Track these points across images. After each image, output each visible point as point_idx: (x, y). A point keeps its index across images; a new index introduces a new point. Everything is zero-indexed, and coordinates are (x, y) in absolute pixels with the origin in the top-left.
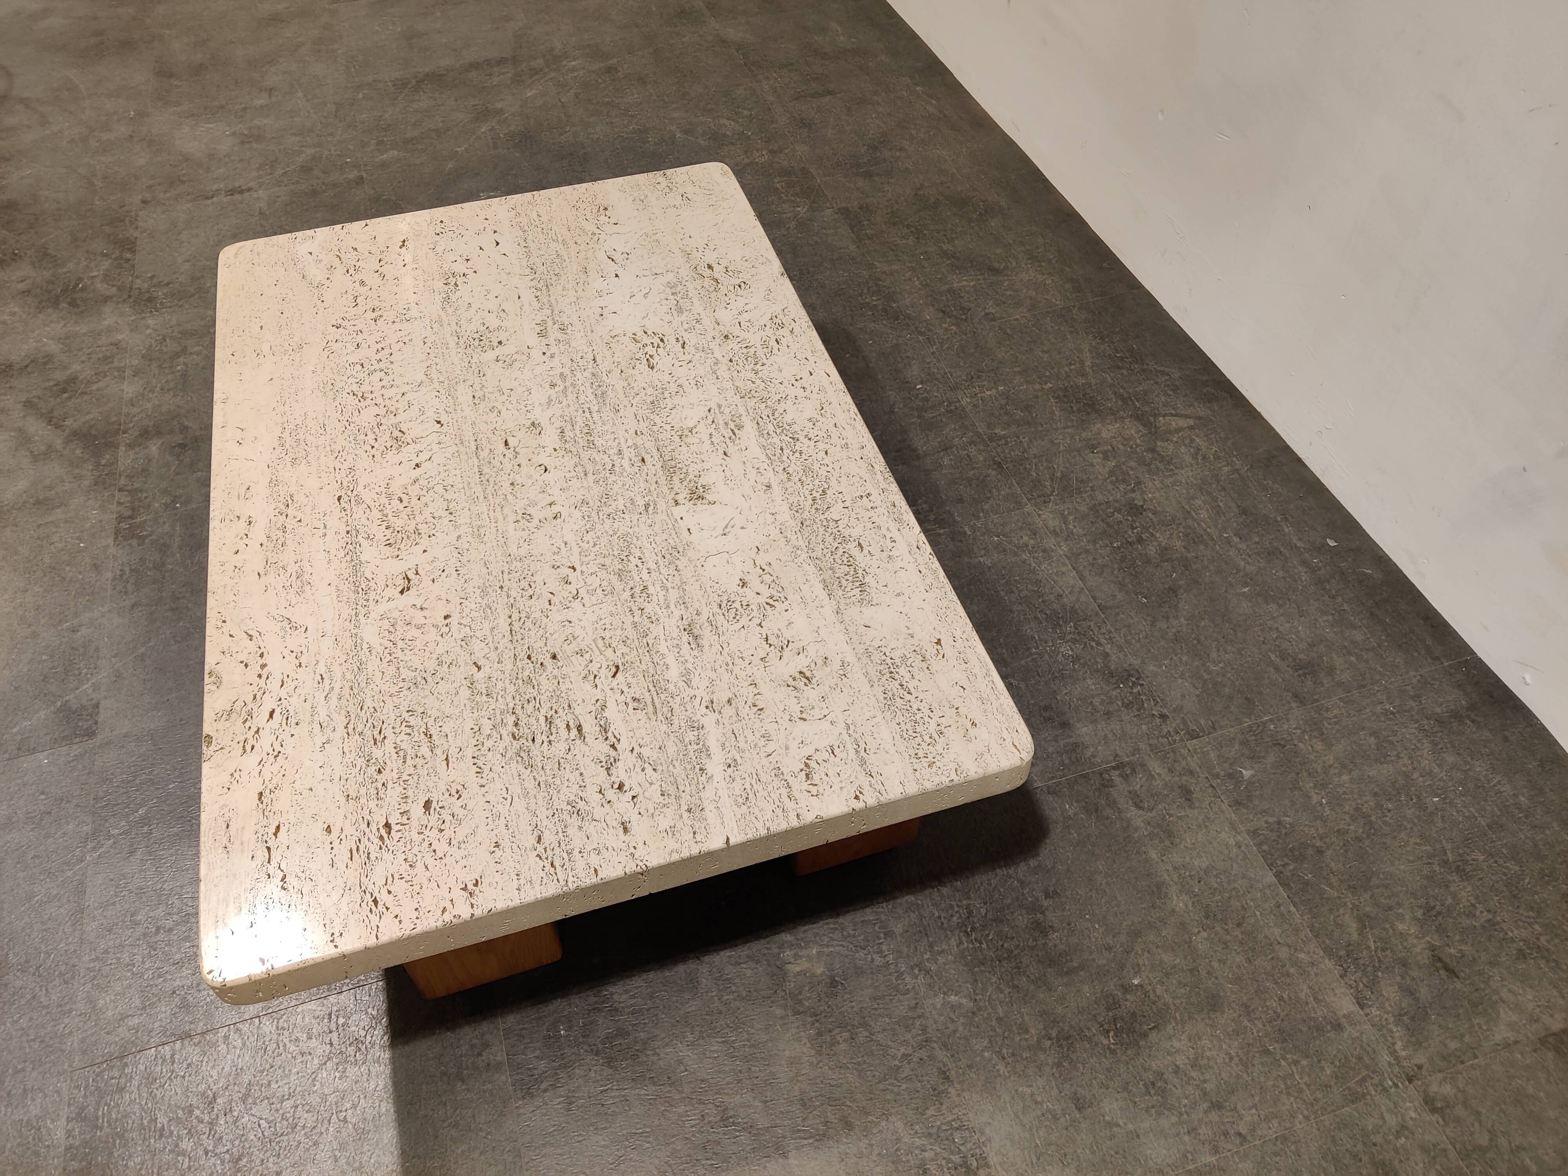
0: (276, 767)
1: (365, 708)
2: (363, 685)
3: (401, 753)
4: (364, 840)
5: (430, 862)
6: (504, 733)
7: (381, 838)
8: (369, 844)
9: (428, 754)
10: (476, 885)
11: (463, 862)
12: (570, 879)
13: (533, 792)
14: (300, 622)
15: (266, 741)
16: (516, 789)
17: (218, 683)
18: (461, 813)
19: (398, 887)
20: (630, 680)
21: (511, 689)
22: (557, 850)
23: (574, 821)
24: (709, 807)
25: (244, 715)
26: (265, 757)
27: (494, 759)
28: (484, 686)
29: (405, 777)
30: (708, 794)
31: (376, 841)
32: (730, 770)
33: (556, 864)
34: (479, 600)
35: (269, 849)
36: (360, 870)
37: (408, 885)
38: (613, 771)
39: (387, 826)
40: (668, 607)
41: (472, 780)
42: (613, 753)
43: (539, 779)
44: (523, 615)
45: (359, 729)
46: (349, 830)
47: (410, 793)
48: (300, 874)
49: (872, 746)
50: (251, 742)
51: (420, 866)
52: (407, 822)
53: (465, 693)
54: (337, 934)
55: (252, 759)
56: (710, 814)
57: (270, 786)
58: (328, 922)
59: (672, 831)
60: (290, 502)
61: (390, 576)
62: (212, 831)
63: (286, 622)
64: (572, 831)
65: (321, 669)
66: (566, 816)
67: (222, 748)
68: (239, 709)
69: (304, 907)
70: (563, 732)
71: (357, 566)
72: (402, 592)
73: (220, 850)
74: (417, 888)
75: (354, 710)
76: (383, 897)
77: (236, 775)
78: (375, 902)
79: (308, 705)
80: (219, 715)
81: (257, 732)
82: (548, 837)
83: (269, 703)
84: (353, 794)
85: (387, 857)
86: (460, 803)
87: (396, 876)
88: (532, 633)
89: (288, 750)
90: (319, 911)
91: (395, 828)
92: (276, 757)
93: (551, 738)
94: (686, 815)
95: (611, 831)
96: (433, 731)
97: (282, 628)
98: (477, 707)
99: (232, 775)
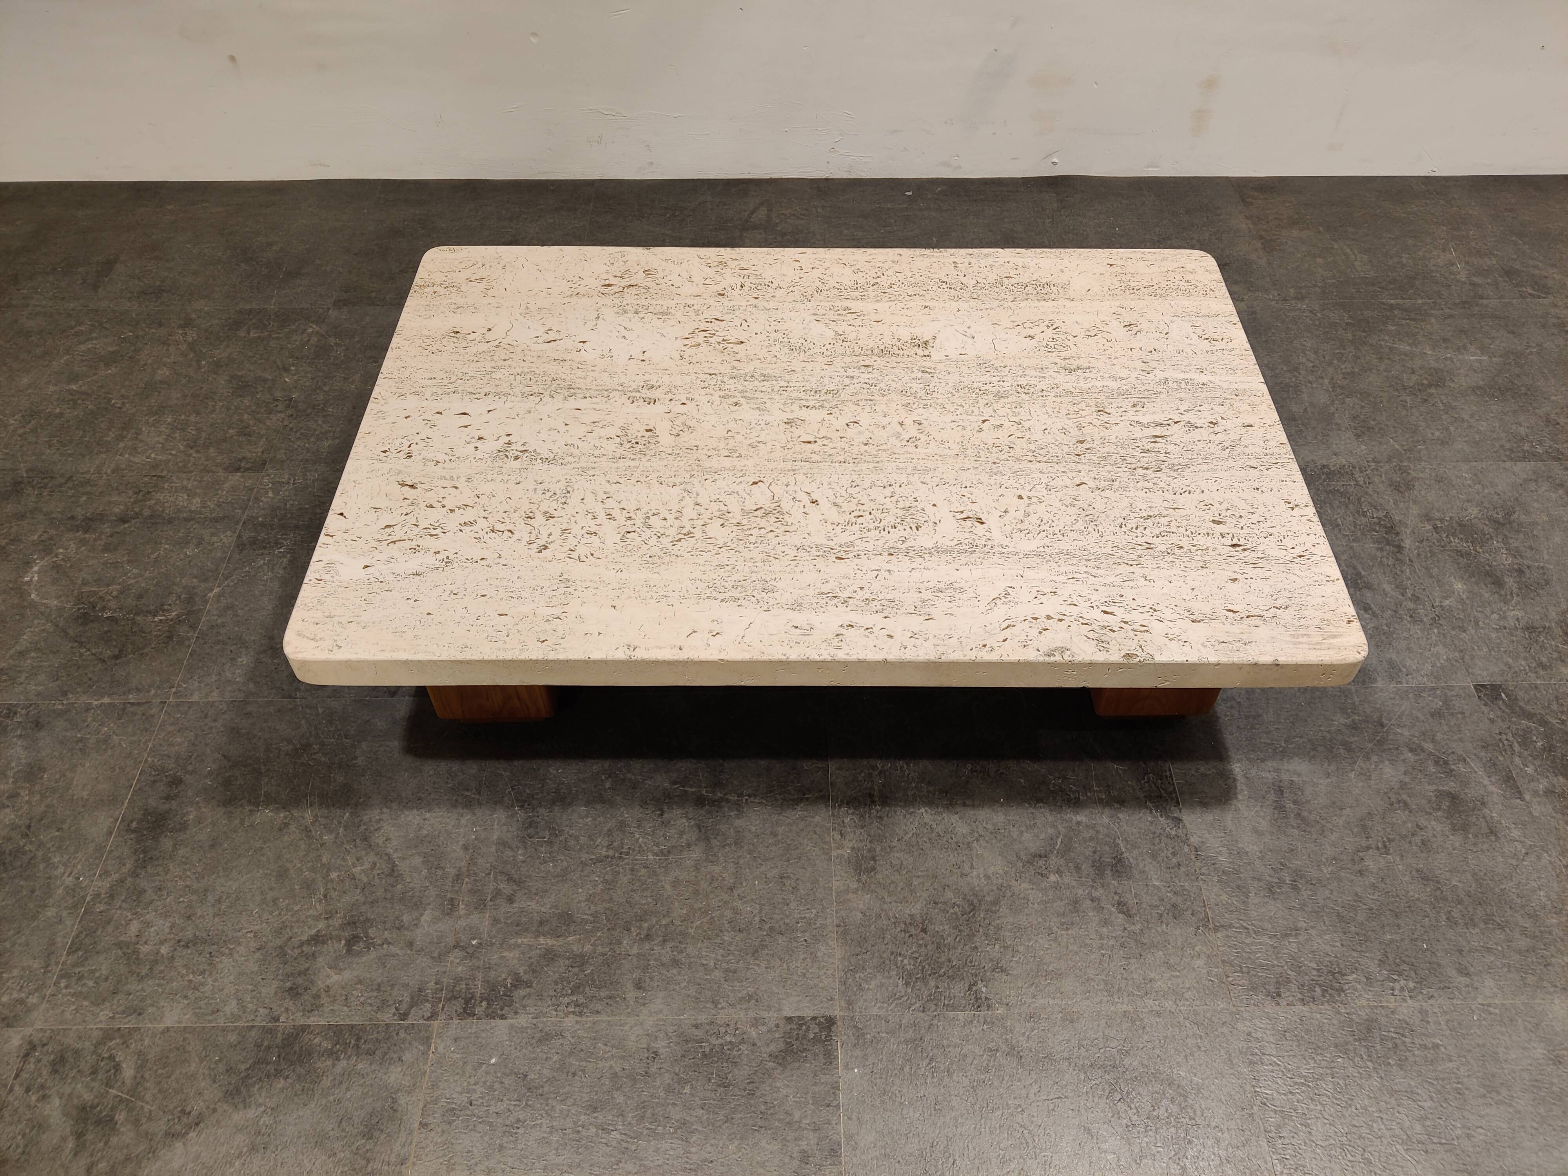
0: (1165, 610)
1: (1112, 553)
2: (1086, 553)
3: (1163, 534)
4: (1246, 560)
5: (1268, 524)
6: (1153, 475)
7: (1244, 550)
8: (1249, 557)
9: (1168, 519)
10: (1289, 503)
11: (1270, 508)
12: (1288, 456)
13: (1211, 466)
14: (1001, 591)
15: (1137, 617)
16: (1208, 475)
17: (1062, 650)
18: (1225, 505)
19: (1288, 543)
20: (1114, 405)
21: (1110, 468)
22: (1263, 460)
23: (1239, 450)
24: (1236, 386)
25: (1106, 631)
26: (1154, 617)
27: (1175, 484)
28: (1102, 482)
29: (1189, 533)
30: (1225, 385)
31: (1246, 553)
32: (1205, 372)
33: (1275, 461)
34: (1006, 477)
35: (1248, 617)
36: (1273, 563)
37: (1287, 539)
38: (1199, 425)
39: (1234, 546)
40: (1044, 377)
41: (1197, 496)
42: (1182, 423)
43: (1200, 462)
44: (1031, 454)
45: (1135, 558)
46: (1236, 568)
47: (1205, 532)
48: (1274, 597)
49: (1195, 310)
50: (1136, 627)
51: (1271, 531)
52: (1231, 535)
53: (1107, 493)
54: (1327, 578)
55: (1155, 626)
56: (1241, 387)
57: (1187, 614)
58: (1317, 583)
59: (1253, 406)
60: (831, 595)
61: (959, 530)
62: (1228, 652)
63: (998, 601)
64: (1247, 451)
65: (1063, 578)
66: (1235, 453)
67: (1141, 647)
68: (1097, 635)
69: (1304, 596)
70: (1156, 445)
71: (937, 550)
72: (982, 523)
73: (1248, 647)
74: (1289, 533)
75: (1111, 560)
76: (1298, 551)
77: (1171, 637)
78: (1300, 556)
79: (1101, 589)
80: (1102, 649)
81: (1126, 623)
82: (1253, 463)
83: (1097, 614)
84: (1201, 564)
85: (1261, 547)
86: (1217, 505)
87: (1280, 543)
88: (1051, 451)
89: (1150, 603)
90: (1307, 588)
91: (1235, 541)
92: (1155, 610)
93: (1163, 451)
94: (1239, 397)
95: (1250, 433)
96: (1145, 514)
97: (1005, 603)
98: (1126, 488)
99: (1171, 640)
